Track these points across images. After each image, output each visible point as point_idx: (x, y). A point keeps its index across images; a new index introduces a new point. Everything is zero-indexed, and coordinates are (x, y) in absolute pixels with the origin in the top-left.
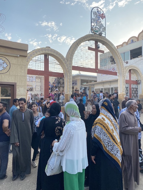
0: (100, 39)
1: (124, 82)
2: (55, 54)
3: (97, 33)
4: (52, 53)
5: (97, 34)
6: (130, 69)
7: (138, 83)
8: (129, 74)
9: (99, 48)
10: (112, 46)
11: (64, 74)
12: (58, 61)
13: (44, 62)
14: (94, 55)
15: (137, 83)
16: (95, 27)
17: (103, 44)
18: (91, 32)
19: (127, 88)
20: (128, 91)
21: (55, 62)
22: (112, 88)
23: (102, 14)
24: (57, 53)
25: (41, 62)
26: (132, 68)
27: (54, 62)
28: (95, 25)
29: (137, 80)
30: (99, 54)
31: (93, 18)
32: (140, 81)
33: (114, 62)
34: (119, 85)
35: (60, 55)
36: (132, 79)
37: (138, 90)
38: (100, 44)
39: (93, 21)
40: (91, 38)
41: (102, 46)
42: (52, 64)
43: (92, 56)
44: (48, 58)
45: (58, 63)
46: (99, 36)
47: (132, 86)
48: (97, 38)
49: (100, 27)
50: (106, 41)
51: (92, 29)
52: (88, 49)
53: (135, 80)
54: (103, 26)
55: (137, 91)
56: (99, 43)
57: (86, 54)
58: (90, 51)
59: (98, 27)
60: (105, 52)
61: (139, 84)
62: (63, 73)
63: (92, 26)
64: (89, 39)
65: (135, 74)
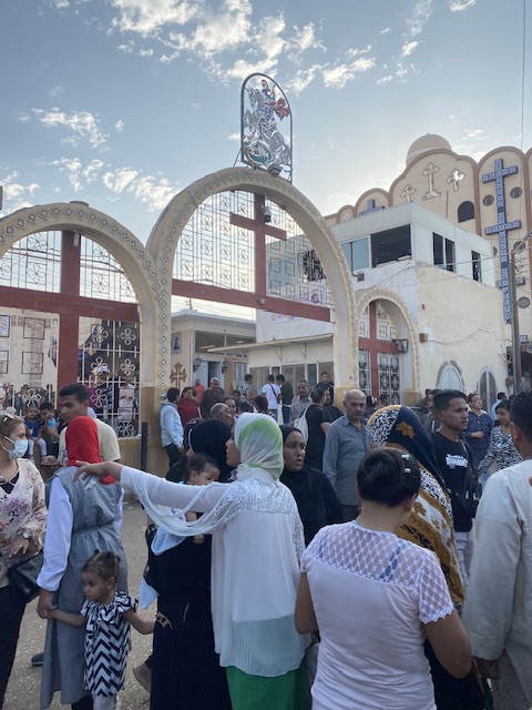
0: (274, 188)
1: (354, 347)
2: (106, 231)
3: (263, 167)
4: (95, 227)
5: (263, 169)
6: (373, 298)
7: (400, 349)
8: (371, 319)
9: (268, 218)
10: (314, 218)
11: (139, 308)
12: (118, 260)
13: (59, 259)
14: (252, 243)
15: (397, 348)
16: (254, 142)
17: (283, 207)
18: (243, 161)
19: (363, 366)
20: (365, 376)
21: (106, 260)
22: (312, 367)
23: (281, 101)
24: (115, 226)
25: (49, 257)
26: (380, 297)
27: (101, 259)
28: (256, 135)
29: (394, 341)
30: (269, 239)
31: (248, 112)
32: (405, 343)
33: (321, 272)
34: (335, 354)
35: (126, 234)
36: (378, 337)
37: (400, 374)
38: (273, 208)
39: (248, 121)
40: (242, 182)
41: (277, 213)
42: (92, 267)
43: (246, 249)
44: (76, 243)
45: (118, 266)
46: (268, 175)
47: (379, 361)
48: (261, 184)
49: (274, 147)
50: (293, 197)
51: (244, 150)
52: (228, 220)
53: (388, 339)
54: (282, 143)
55: (396, 377)
56: (268, 203)
57: (223, 237)
58: (235, 229)
59: (264, 143)
60: (289, 235)
61: (403, 352)
62: (136, 305)
63: (246, 140)
64: (235, 183)
65: (388, 320)
